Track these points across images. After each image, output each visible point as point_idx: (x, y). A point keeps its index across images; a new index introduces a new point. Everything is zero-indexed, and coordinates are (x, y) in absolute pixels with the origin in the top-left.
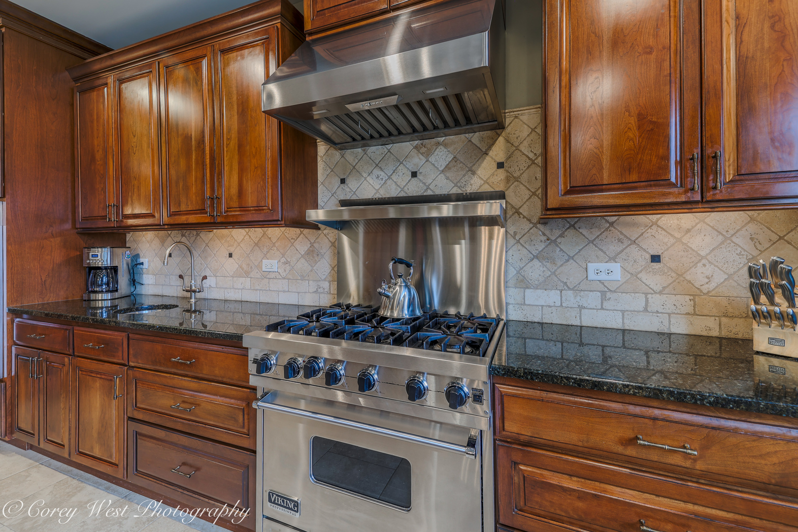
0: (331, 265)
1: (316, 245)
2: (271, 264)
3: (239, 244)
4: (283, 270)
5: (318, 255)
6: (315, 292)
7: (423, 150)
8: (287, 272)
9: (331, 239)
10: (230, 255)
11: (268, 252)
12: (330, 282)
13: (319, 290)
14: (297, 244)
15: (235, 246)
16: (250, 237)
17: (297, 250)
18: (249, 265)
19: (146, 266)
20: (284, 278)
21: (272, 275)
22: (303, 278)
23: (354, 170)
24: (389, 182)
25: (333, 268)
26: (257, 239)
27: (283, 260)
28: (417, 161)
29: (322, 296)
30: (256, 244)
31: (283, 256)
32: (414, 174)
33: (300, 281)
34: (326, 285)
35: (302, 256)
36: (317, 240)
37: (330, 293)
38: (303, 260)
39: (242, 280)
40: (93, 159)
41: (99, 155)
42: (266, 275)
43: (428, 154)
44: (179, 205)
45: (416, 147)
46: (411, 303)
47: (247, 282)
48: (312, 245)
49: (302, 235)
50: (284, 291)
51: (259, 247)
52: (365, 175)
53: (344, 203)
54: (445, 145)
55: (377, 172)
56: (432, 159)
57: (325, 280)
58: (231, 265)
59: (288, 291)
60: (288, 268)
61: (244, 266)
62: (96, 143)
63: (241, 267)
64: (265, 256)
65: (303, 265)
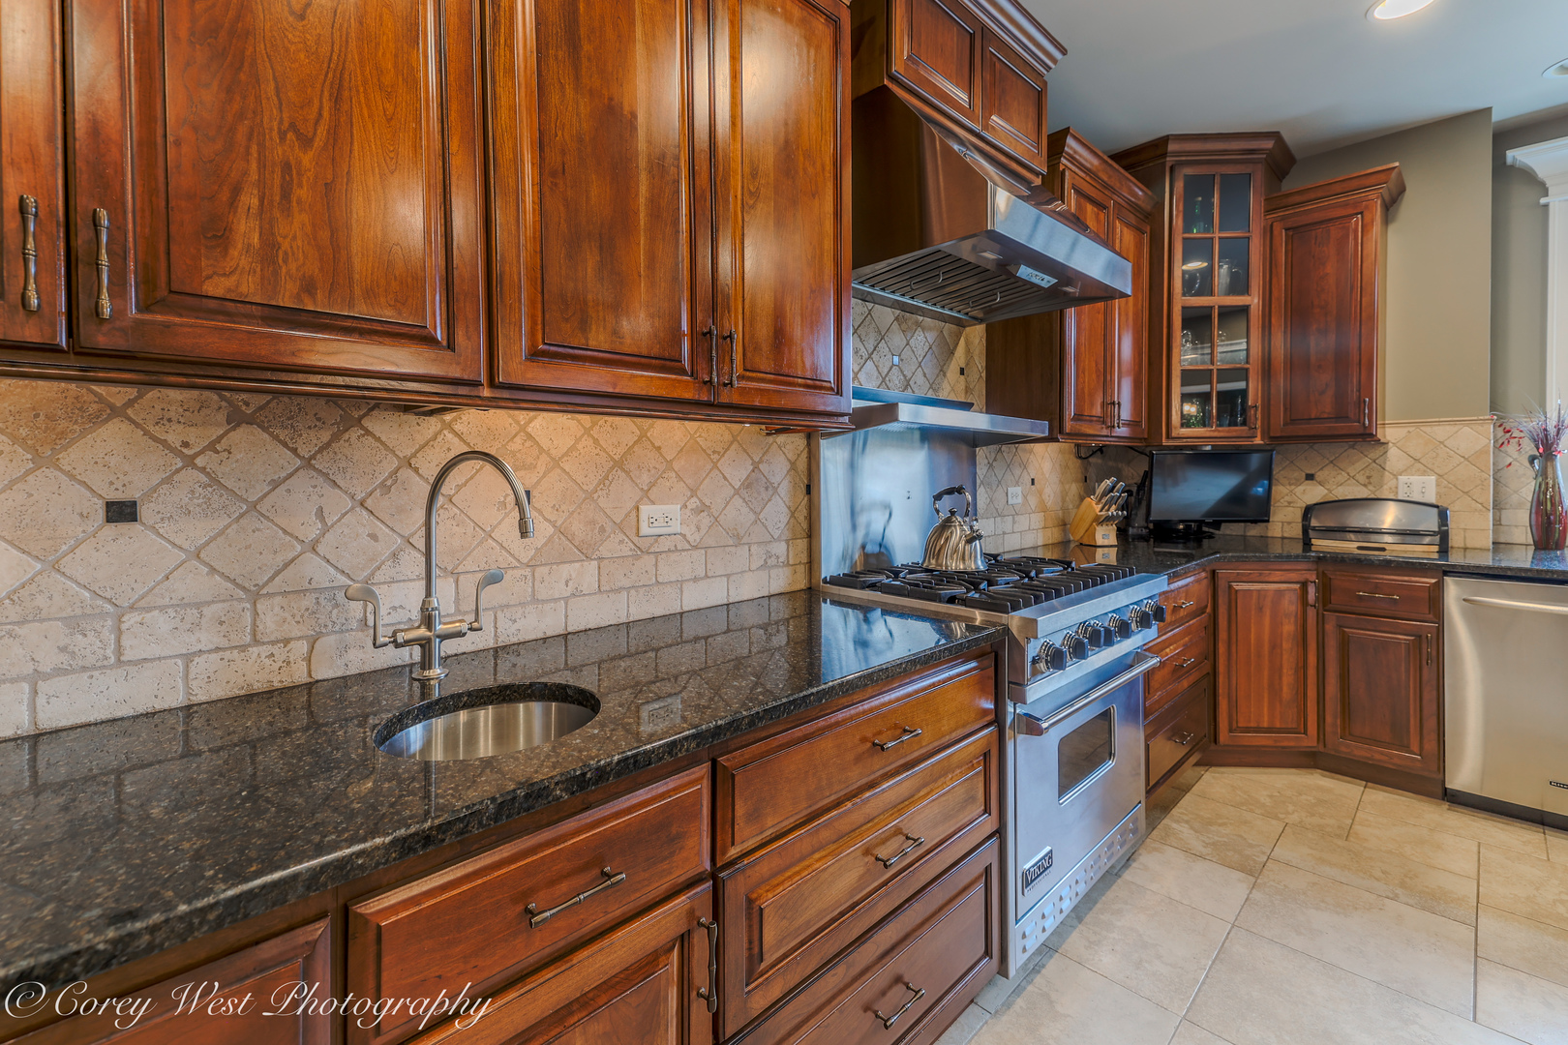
0: (789, 508)
1: (762, 467)
2: (664, 516)
3: (561, 463)
4: (694, 529)
5: (767, 489)
6: (764, 566)
7: (904, 326)
8: (703, 532)
9: (790, 456)
11: (652, 485)
12: (787, 541)
13: (769, 561)
14: (724, 465)
15: (541, 468)
16: (596, 441)
17: (725, 478)
18: (593, 522)
20: (696, 548)
21: (665, 544)
22: (737, 541)
24: (869, 365)
25: (793, 515)
26: (621, 450)
27: (693, 503)
28: (898, 340)
29: (774, 572)
30: (619, 464)
31: (694, 493)
33: (733, 549)
34: (780, 549)
35: (737, 492)
36: (766, 458)
37: (788, 565)
38: (737, 501)
39: (566, 570)
42: (647, 547)
43: (908, 335)
45: (897, 320)
47: (587, 574)
48: (756, 467)
49: (735, 446)
50: (696, 579)
51: (627, 473)
54: (923, 328)
56: (912, 343)
57: (779, 540)
59: (707, 576)
60: (705, 520)
61: (577, 528)
63: (561, 531)
64: (646, 495)
65: (737, 513)
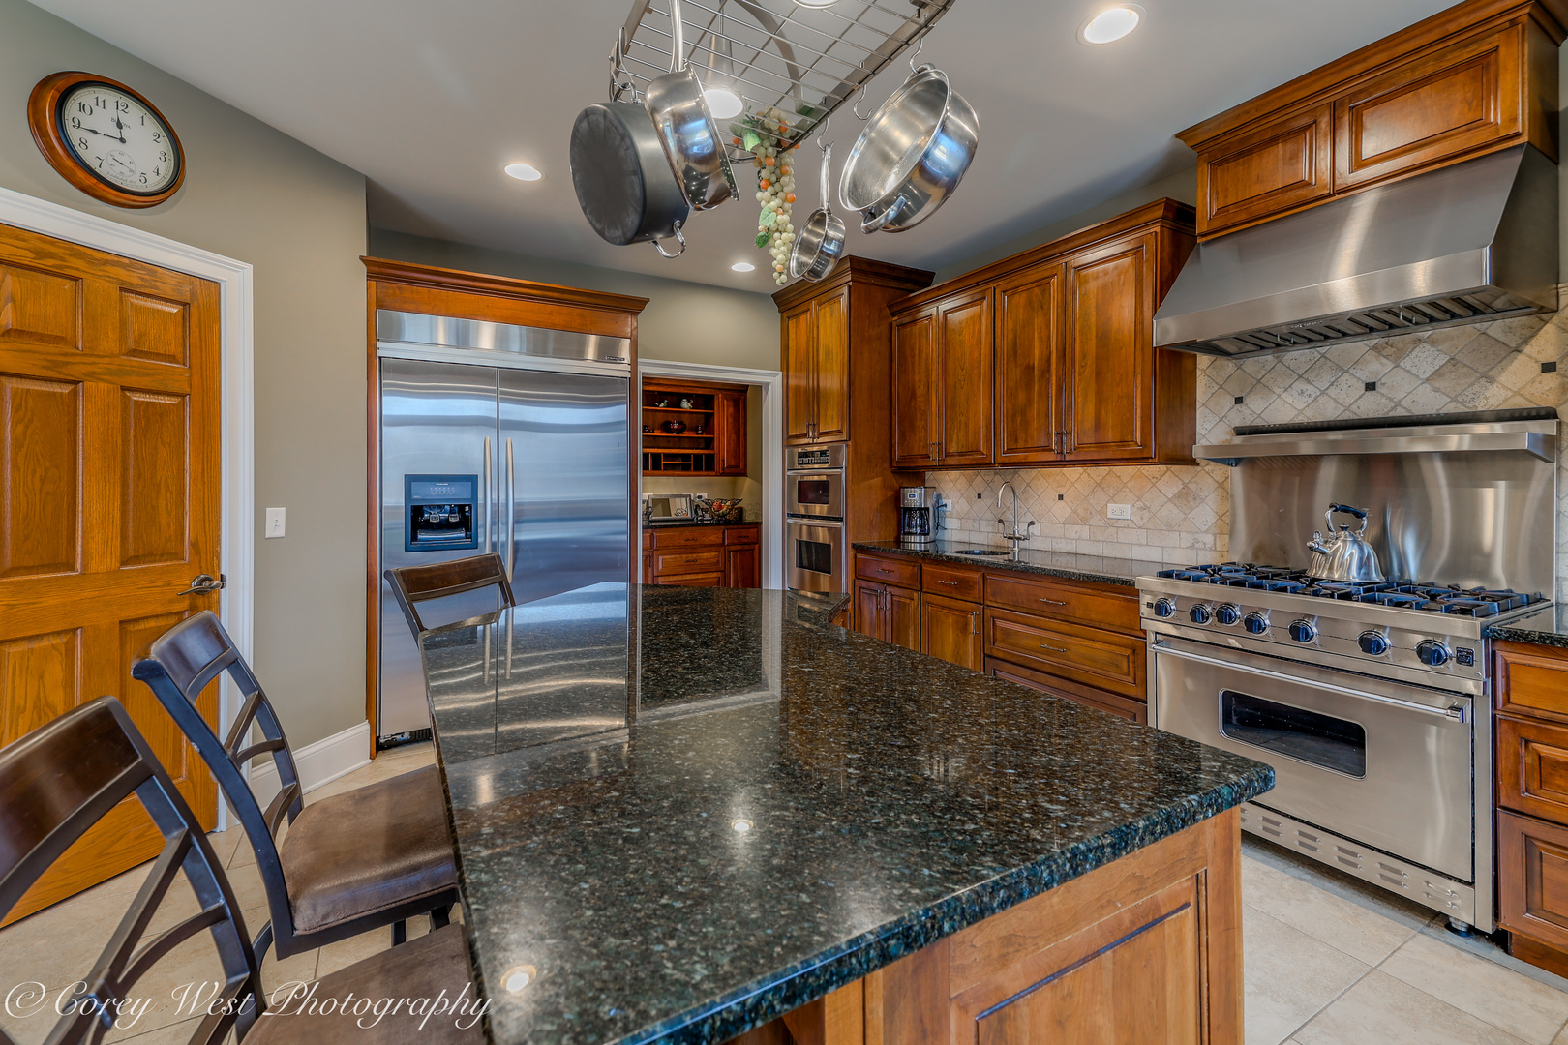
0: (1216, 513)
1: (1192, 486)
2: (1121, 510)
3: (1073, 484)
4: (1139, 518)
5: (1195, 499)
6: (1192, 547)
7: (1389, 351)
8: (1145, 520)
9: (1217, 478)
10: (1061, 497)
11: (1115, 494)
12: (1215, 535)
13: (1197, 545)
14: (1160, 485)
15: (1067, 486)
16: (1089, 475)
17: (1161, 492)
18: (1087, 510)
19: (949, 508)
20: (1140, 528)
21: (1122, 524)
22: (1170, 528)
23: (1259, 384)
24: (1322, 399)
25: (1221, 517)
26: (1100, 478)
27: (1139, 504)
28: (1376, 367)
29: (1201, 553)
30: (1099, 485)
31: (1140, 499)
32: (1370, 387)
33: (1167, 533)
34: (1209, 539)
35: (1170, 500)
36: (1194, 480)
37: (1215, 550)
38: (1170, 506)
39: (1078, 528)
40: (913, 396)
41: (920, 392)
42: (1112, 523)
43: (1397, 357)
44: (1016, 441)
45: (1375, 348)
46: (1364, 564)
47: (1085, 531)
48: (1185, 486)
49: (1169, 473)
50: (1140, 545)
51: (1103, 489)
52: (1277, 391)
53: (1240, 431)
54: (1432, 342)
55: (1300, 385)
56: (1406, 363)
57: (1207, 532)
58: (1062, 510)
59: (1147, 544)
60: (1146, 515)
61: (1081, 511)
62: (917, 378)
63: (1075, 512)
64: (1112, 499)
65: (1171, 512)
